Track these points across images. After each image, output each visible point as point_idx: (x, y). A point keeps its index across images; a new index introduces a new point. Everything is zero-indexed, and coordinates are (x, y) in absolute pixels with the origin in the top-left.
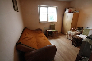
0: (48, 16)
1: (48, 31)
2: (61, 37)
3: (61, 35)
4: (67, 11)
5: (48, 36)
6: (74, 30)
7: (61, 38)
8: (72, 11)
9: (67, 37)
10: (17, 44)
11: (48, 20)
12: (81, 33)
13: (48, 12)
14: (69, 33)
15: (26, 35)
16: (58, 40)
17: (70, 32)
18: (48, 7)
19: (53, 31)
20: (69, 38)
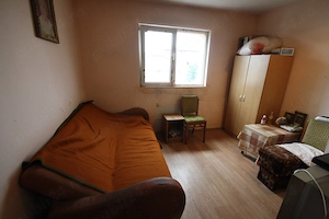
0: (173, 62)
1: (169, 118)
2: (218, 144)
3: (219, 138)
4: (246, 49)
5: (170, 136)
6: (272, 123)
7: (218, 150)
8: (264, 50)
9: (242, 146)
10: (25, 165)
11: (172, 78)
12: (297, 138)
13: (174, 50)
14: (249, 133)
15: (77, 128)
16: (207, 155)
17: (253, 128)
18: (174, 32)
19: (188, 120)
20: (248, 154)
